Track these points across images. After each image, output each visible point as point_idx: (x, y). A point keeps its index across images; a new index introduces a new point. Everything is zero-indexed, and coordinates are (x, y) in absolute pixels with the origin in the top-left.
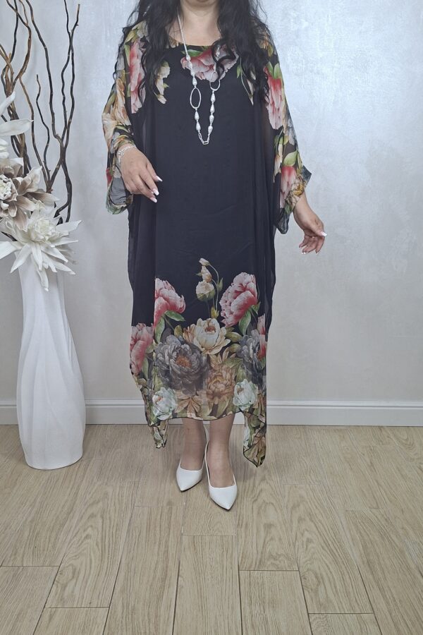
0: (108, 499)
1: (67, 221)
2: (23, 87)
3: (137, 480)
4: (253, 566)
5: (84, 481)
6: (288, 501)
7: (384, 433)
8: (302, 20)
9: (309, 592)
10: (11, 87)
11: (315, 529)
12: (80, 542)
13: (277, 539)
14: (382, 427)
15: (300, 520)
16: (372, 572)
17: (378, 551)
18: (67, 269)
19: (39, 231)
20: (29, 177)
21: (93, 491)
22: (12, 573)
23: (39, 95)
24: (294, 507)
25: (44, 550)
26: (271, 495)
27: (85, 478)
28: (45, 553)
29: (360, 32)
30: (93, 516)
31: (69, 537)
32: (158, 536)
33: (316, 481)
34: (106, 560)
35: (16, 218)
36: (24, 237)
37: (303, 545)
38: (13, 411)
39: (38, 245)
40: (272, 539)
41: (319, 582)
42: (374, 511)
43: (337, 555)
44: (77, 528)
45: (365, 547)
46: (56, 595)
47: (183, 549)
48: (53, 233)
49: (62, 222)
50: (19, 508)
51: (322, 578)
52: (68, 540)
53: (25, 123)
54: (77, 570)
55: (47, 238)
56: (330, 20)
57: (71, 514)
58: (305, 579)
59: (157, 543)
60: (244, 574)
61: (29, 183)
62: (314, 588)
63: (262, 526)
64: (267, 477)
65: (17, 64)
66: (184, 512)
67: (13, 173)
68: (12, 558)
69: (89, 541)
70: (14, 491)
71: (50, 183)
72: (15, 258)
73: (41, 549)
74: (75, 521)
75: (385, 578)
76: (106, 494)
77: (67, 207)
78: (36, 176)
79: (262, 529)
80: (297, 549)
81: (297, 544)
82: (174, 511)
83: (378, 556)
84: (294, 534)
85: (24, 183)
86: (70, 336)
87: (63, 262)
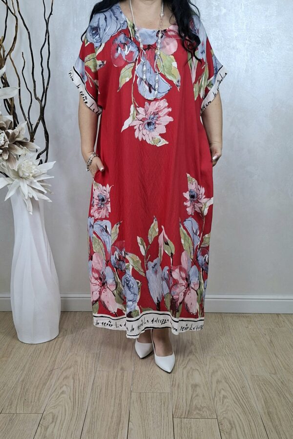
0: (78, 366)
1: (46, 162)
2: (12, 61)
3: (98, 352)
4: (184, 414)
5: (60, 352)
6: (209, 367)
7: (280, 318)
8: (222, 8)
9: (224, 434)
10: (3, 62)
11: (229, 389)
12: (58, 396)
13: (201, 395)
14: (279, 314)
15: (218, 382)
16: (272, 420)
17: (275, 404)
18: (46, 198)
19: (25, 170)
20: (17, 129)
21: (67, 360)
22: (9, 418)
23: (24, 68)
24: (213, 373)
25: (31, 402)
26: (197, 363)
27: (61, 350)
28: (32, 404)
29: (266, 16)
30: (66, 377)
31: (50, 393)
32: (114, 392)
33: (230, 353)
34: (77, 409)
35: (8, 160)
36: (14, 174)
37: (220, 400)
38: (8, 302)
39: (24, 180)
40: (197, 395)
41: (232, 427)
42: (273, 375)
43: (245, 406)
44: (56, 386)
45: (266, 402)
46: (40, 434)
47: (132, 403)
48: (35, 171)
49: (42, 163)
50: (13, 371)
51: (234, 424)
52: (49, 395)
53: (14, 90)
54: (56, 416)
55: (31, 175)
56: (243, 7)
57: (51, 376)
58: (222, 424)
59: (113, 398)
60: (176, 421)
61: (17, 134)
62: (228, 431)
63: (190, 386)
64: (193, 351)
65: (7, 45)
66: (133, 375)
67: (5, 126)
68: (9, 407)
69: (64, 395)
70: (10, 359)
71: (32, 134)
72: (8, 190)
73: (30, 401)
74: (53, 381)
75: (281, 425)
76: (76, 362)
77: (46, 152)
78: (22, 129)
79: (190, 388)
80: (215, 403)
81: (216, 399)
82: (125, 375)
83: (276, 409)
84: (213, 391)
85: (14, 134)
86: (49, 247)
87: (43, 193)
